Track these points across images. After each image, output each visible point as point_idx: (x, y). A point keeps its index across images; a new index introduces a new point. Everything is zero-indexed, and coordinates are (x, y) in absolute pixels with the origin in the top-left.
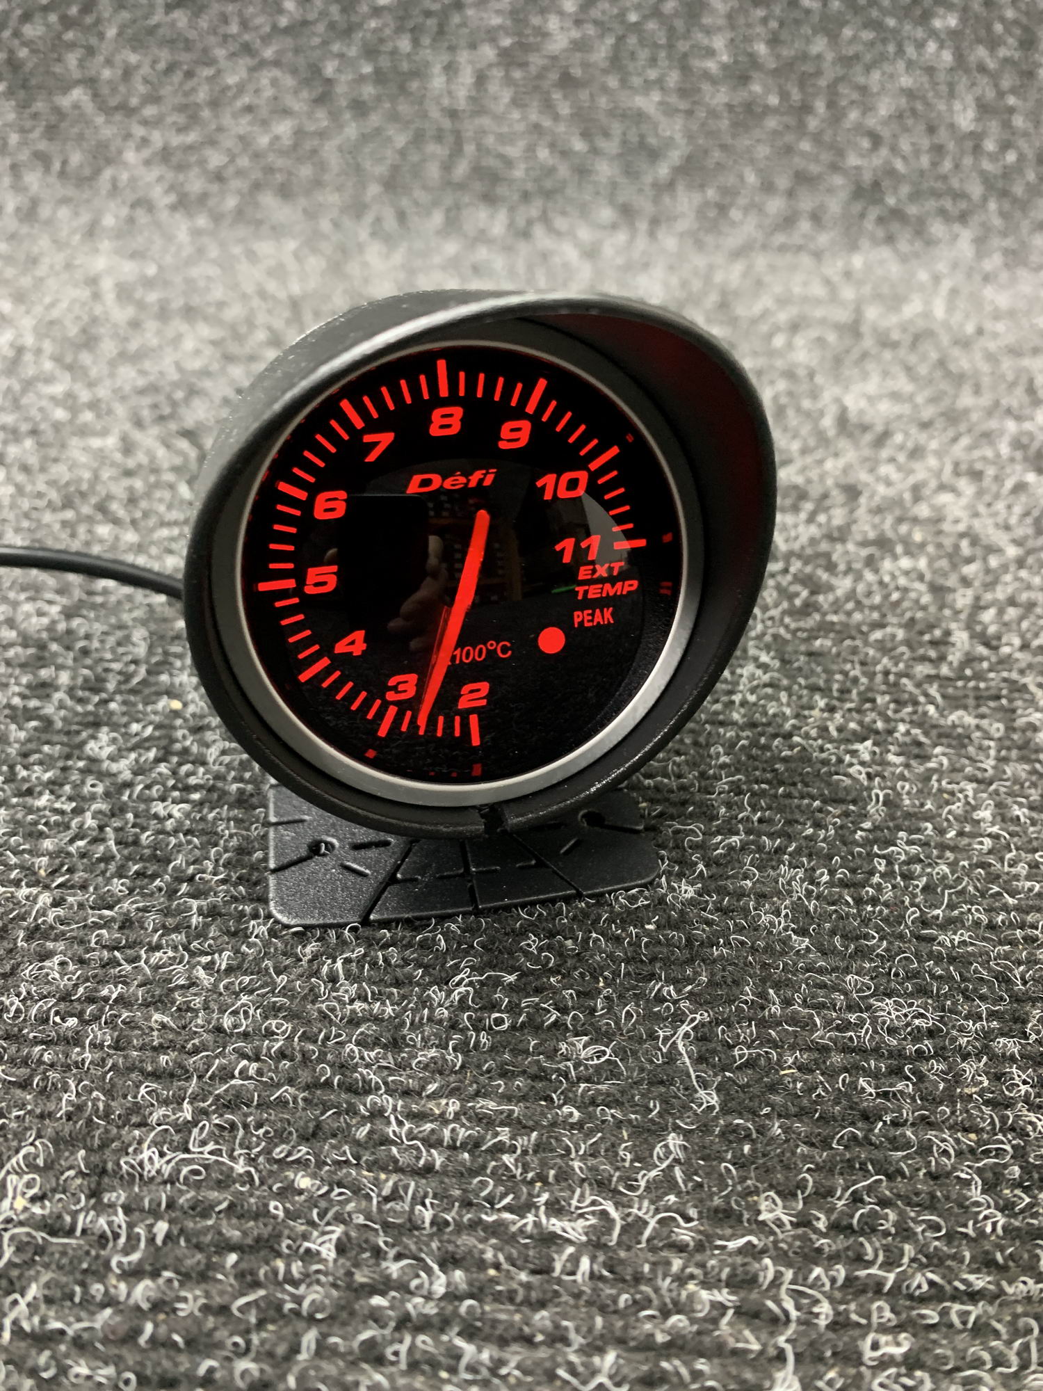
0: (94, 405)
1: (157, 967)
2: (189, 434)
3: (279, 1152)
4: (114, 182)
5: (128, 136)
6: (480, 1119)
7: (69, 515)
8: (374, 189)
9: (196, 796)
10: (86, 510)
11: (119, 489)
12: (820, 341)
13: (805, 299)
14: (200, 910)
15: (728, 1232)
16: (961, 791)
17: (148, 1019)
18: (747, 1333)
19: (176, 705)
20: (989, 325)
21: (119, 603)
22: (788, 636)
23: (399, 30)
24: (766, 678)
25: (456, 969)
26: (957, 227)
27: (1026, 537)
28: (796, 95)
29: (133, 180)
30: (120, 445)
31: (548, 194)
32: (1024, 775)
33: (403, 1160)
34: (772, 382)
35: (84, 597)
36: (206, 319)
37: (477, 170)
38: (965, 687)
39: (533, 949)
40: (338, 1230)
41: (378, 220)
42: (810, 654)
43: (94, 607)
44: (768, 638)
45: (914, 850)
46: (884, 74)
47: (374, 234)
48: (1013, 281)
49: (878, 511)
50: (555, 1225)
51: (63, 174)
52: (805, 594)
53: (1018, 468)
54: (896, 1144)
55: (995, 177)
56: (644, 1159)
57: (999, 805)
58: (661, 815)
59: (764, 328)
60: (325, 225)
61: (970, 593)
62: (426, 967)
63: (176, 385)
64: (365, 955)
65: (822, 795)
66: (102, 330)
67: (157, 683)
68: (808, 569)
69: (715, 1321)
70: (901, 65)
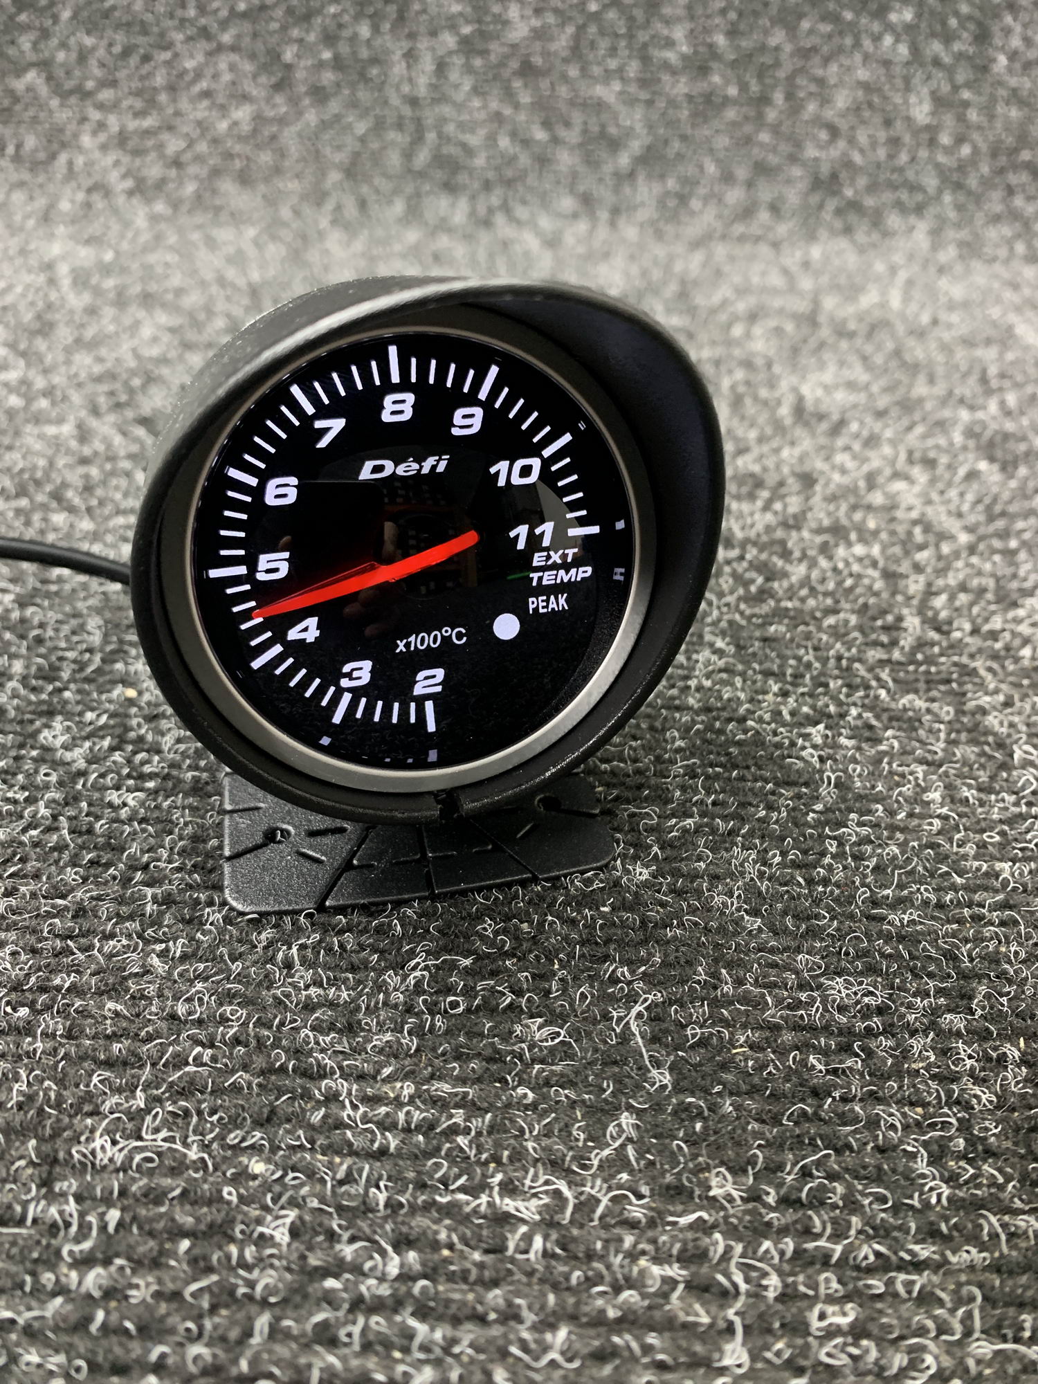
0: (48, 393)
1: (111, 956)
2: (145, 422)
3: (233, 1138)
4: (70, 163)
5: (84, 120)
6: (434, 1101)
7: (24, 502)
8: (334, 176)
9: (151, 784)
10: (41, 498)
11: (74, 477)
12: (778, 331)
13: (764, 290)
14: (154, 897)
15: (680, 1208)
16: (911, 773)
17: (102, 1007)
18: (697, 1307)
19: (131, 693)
20: (943, 316)
21: (74, 590)
22: (744, 623)
23: (358, 17)
24: (721, 663)
25: (412, 954)
26: (912, 220)
27: (978, 524)
28: (755, 87)
29: (89, 164)
30: (75, 432)
31: (509, 183)
32: (973, 757)
33: (358, 1143)
34: (730, 372)
35: (38, 585)
36: (164, 305)
37: (439, 160)
38: (916, 671)
39: (489, 933)
40: (292, 1215)
41: (339, 208)
42: (765, 640)
43: (48, 595)
44: (724, 624)
45: (865, 831)
46: (841, 66)
47: (334, 222)
48: (968, 271)
49: (832, 498)
50: (509, 1205)
51: (17, 158)
52: (760, 580)
53: (971, 456)
54: (845, 1119)
55: (950, 170)
56: (598, 1139)
57: (948, 787)
58: (617, 799)
59: (723, 317)
60: (285, 213)
61: (922, 579)
62: (382, 952)
63: (133, 373)
64: (320, 941)
65: (775, 778)
66: (57, 316)
67: (111, 672)
68: (764, 556)
69: (666, 1296)
70: (858, 57)
